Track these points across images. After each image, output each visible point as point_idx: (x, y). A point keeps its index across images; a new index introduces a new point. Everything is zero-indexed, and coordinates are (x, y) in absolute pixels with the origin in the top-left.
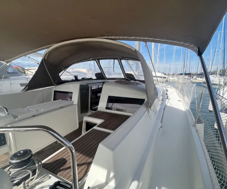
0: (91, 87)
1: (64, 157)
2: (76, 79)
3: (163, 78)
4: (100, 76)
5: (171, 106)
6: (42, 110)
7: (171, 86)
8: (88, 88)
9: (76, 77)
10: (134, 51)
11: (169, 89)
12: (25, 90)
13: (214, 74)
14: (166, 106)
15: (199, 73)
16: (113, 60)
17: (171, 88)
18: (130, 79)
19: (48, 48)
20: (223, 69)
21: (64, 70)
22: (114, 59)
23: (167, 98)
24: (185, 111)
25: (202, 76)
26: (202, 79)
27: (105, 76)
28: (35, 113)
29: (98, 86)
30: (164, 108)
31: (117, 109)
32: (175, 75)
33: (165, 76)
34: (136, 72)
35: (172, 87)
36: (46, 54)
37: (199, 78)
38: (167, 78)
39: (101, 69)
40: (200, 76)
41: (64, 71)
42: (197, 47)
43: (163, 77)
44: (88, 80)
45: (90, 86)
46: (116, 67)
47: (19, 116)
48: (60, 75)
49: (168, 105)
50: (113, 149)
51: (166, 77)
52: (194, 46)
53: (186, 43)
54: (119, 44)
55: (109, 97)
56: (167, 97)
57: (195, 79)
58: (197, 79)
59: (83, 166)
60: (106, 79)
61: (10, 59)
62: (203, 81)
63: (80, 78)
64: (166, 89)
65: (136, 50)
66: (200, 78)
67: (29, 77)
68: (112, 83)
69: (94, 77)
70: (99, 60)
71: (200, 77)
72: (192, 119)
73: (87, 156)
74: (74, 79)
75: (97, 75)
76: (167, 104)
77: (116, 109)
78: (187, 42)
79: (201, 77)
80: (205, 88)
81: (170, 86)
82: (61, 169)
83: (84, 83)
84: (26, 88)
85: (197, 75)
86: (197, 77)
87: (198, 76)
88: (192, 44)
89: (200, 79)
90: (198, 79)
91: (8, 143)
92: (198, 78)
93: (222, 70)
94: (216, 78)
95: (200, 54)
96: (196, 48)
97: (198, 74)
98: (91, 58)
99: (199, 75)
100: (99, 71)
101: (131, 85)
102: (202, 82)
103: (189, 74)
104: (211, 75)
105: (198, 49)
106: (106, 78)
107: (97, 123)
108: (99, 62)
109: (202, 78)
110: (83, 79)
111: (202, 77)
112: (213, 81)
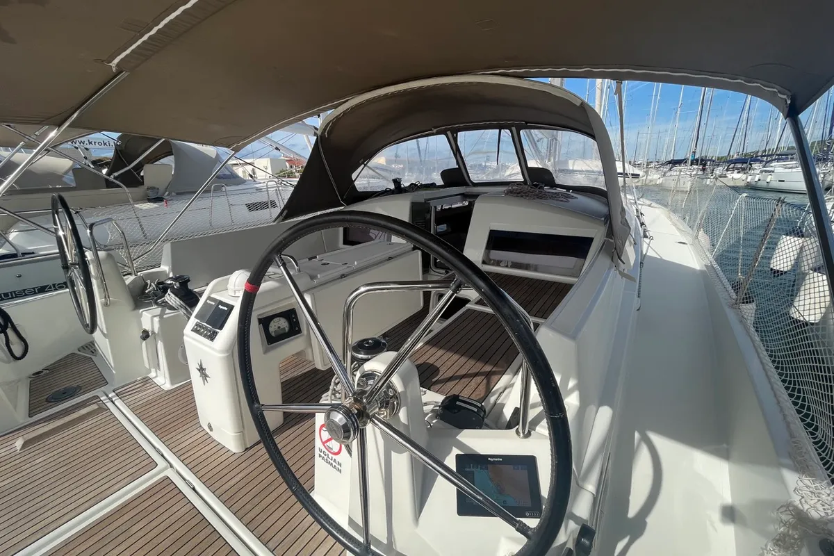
0: (436, 207)
1: (431, 361)
2: (399, 189)
3: (631, 177)
4: (455, 177)
5: (659, 257)
6: (356, 263)
7: (653, 200)
8: (429, 211)
9: (397, 182)
10: (578, 105)
11: (644, 210)
12: (281, 218)
13: (790, 157)
14: (644, 257)
15: (735, 157)
16: (498, 130)
17: (650, 206)
18: (542, 183)
19: (335, 107)
20: (827, 138)
21: (363, 163)
22: (500, 127)
23: (645, 236)
24: (701, 272)
25: (744, 166)
26: (744, 177)
27: (469, 177)
28: (344, 270)
29: (442, 206)
30: (641, 263)
31: (512, 262)
32: (652, 165)
33: (637, 171)
34: (549, 160)
35: (654, 204)
36: (328, 124)
37: (736, 171)
38: (641, 175)
39: (459, 158)
40: (739, 166)
41: (363, 165)
42: (789, 94)
43: (633, 175)
44: (426, 190)
45: (432, 203)
46: (506, 152)
47: (319, 276)
48: (353, 178)
49: (651, 253)
50: (573, 337)
51: (639, 175)
52: (779, 92)
53: (754, 83)
54: (536, 87)
55: (492, 232)
56: (645, 231)
57: (720, 177)
58: (725, 176)
59: (479, 379)
60: (471, 184)
61: (242, 140)
62: (749, 180)
63: (405, 184)
64: (637, 211)
65: (583, 104)
66: (738, 172)
67: (267, 186)
68: (496, 196)
69: (440, 182)
70: (455, 132)
71: (737, 169)
72: (726, 292)
73: (479, 360)
74: (392, 186)
75: (446, 174)
76: (647, 251)
77: (510, 264)
78: (756, 81)
79: (741, 168)
80: (784, 205)
81: (648, 202)
82: (433, 380)
83: (421, 196)
84: (284, 214)
85: (728, 162)
86: (727, 170)
87: (732, 166)
88: (774, 85)
89: (736, 175)
90: (730, 175)
91: (304, 331)
92: (729, 172)
93: (823, 142)
94: (794, 170)
95: (793, 113)
96: (785, 97)
97: (730, 161)
98: (435, 128)
99: (735, 163)
100: (453, 164)
101: (550, 201)
102: (742, 184)
103: (702, 162)
104: (778, 160)
105: (792, 100)
106: (468, 181)
107: (469, 297)
108: (456, 139)
109: (745, 173)
110: (414, 187)
111: (743, 169)
112: (783, 181)
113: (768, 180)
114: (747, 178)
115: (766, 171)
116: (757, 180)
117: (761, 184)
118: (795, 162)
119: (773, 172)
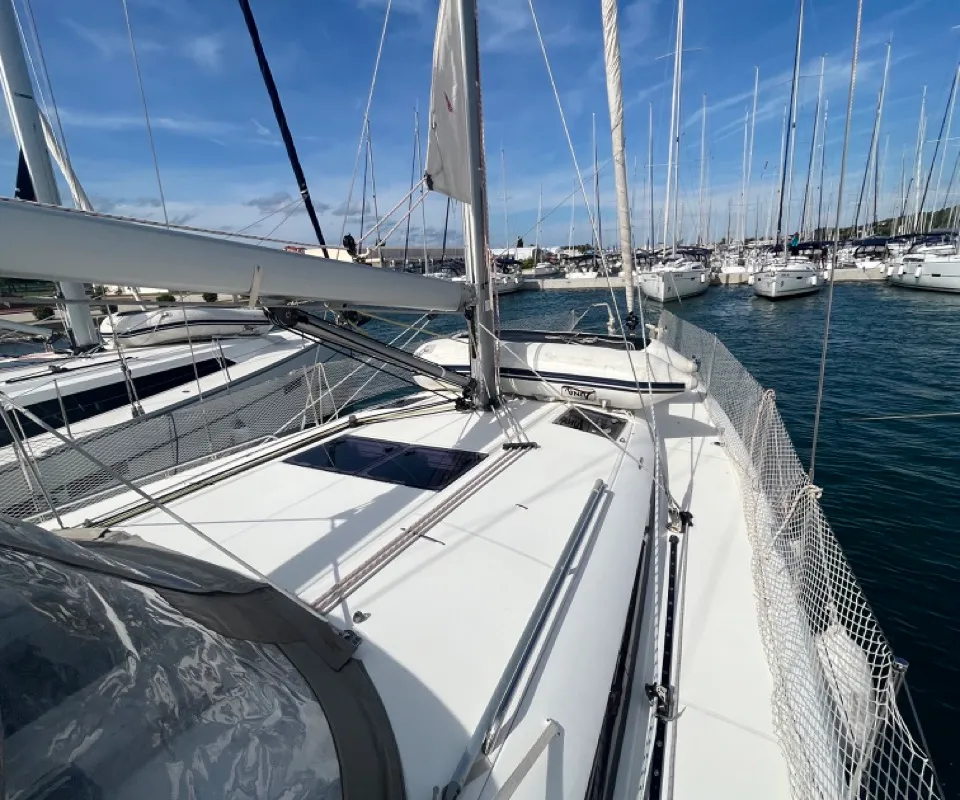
25: (879, 249)
26: (882, 267)
37: (868, 258)
40: (870, 248)
57: (846, 266)
58: (854, 266)
62: (889, 273)
66: (871, 259)
71: (869, 254)
79: (874, 252)
85: (853, 243)
86: (856, 256)
87: (861, 249)
89: (868, 264)
90: (860, 264)
92: (859, 259)
99: (865, 245)
104: (928, 242)
109: (881, 262)
111: (879, 255)
112: (938, 275)
113: (917, 274)
114: (886, 270)
115: (913, 260)
116: (900, 272)
117: (907, 279)
118: (951, 246)
119: (922, 260)
